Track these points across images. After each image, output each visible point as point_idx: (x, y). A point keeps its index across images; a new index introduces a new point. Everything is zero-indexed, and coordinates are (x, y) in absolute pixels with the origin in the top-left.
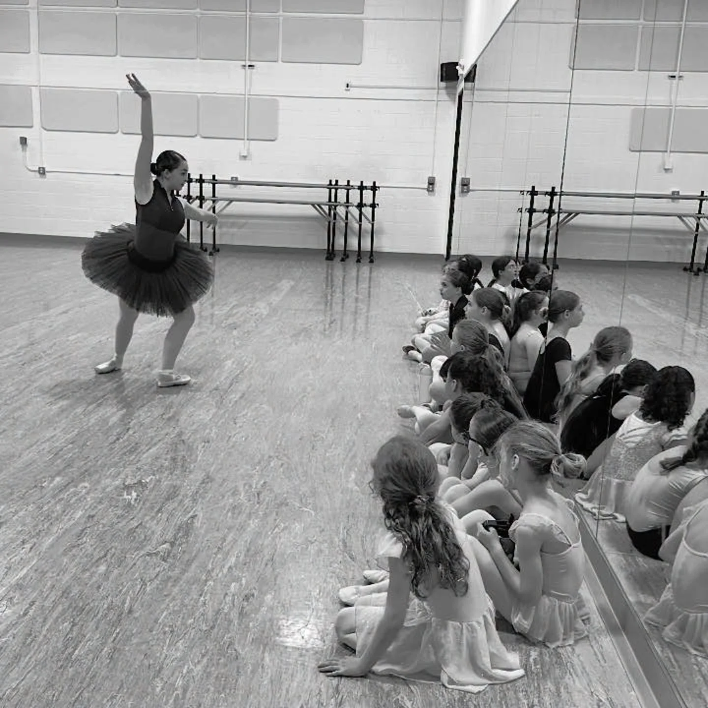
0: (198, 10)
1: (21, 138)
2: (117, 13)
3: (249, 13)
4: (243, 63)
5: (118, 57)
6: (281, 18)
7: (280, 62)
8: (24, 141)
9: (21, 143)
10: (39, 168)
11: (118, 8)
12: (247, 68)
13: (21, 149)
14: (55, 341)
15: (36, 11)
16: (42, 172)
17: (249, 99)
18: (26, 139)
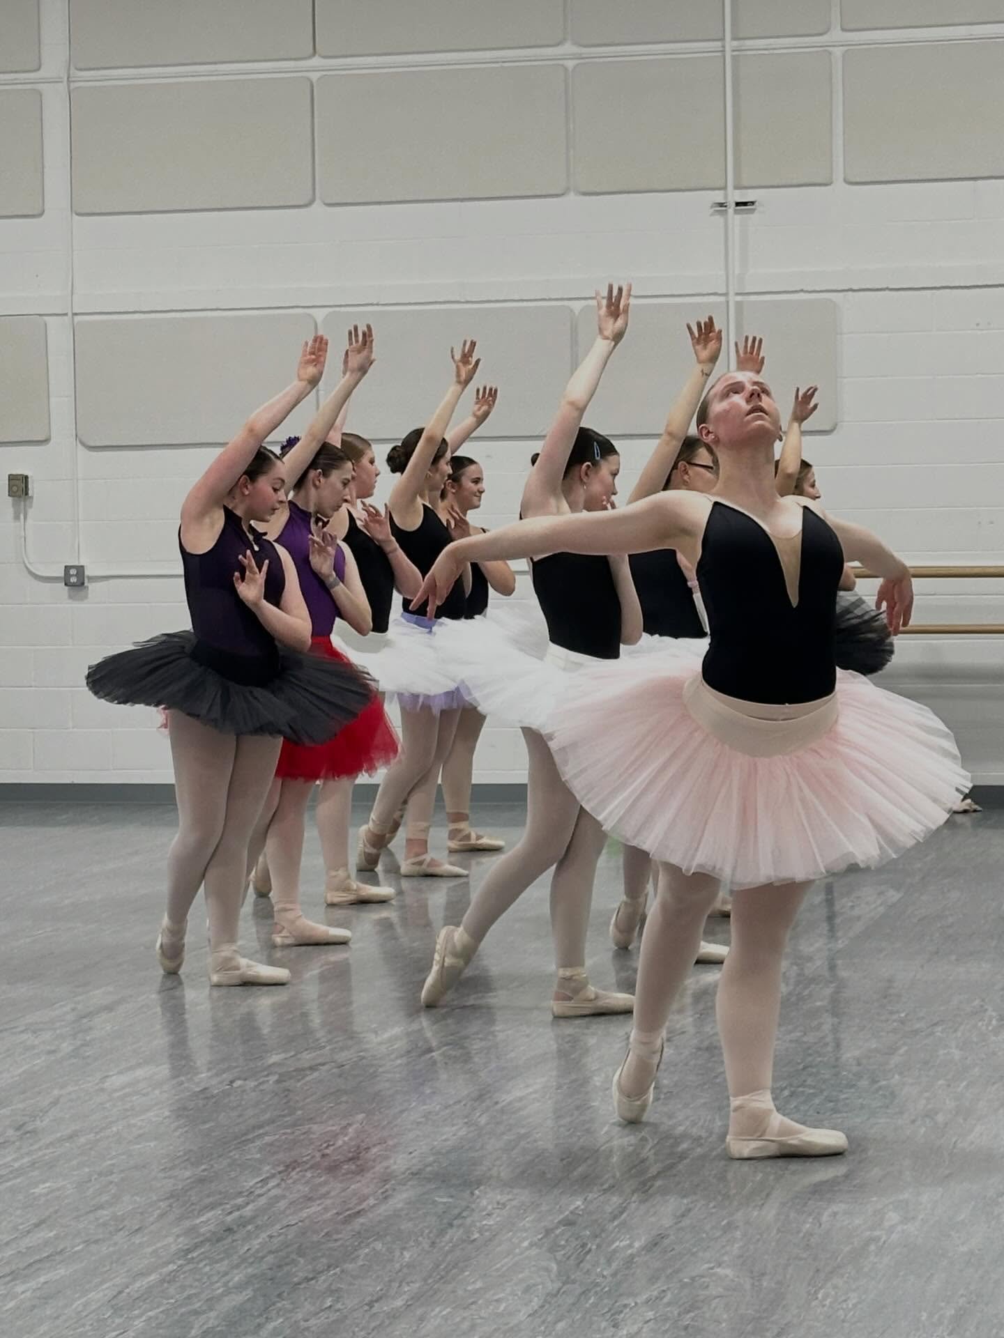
0: (568, 48)
1: (12, 478)
2: (314, 76)
3: (730, 44)
4: (718, 197)
5: (317, 207)
6: (838, 52)
7: (839, 184)
8: (19, 486)
9: (11, 493)
10: (67, 568)
11: (316, 61)
12: (731, 209)
13: (10, 511)
14: (56, 1092)
15: (62, 87)
16: (75, 580)
17: (739, 305)
18: (26, 477)
